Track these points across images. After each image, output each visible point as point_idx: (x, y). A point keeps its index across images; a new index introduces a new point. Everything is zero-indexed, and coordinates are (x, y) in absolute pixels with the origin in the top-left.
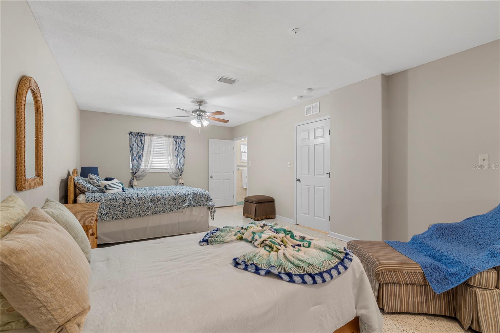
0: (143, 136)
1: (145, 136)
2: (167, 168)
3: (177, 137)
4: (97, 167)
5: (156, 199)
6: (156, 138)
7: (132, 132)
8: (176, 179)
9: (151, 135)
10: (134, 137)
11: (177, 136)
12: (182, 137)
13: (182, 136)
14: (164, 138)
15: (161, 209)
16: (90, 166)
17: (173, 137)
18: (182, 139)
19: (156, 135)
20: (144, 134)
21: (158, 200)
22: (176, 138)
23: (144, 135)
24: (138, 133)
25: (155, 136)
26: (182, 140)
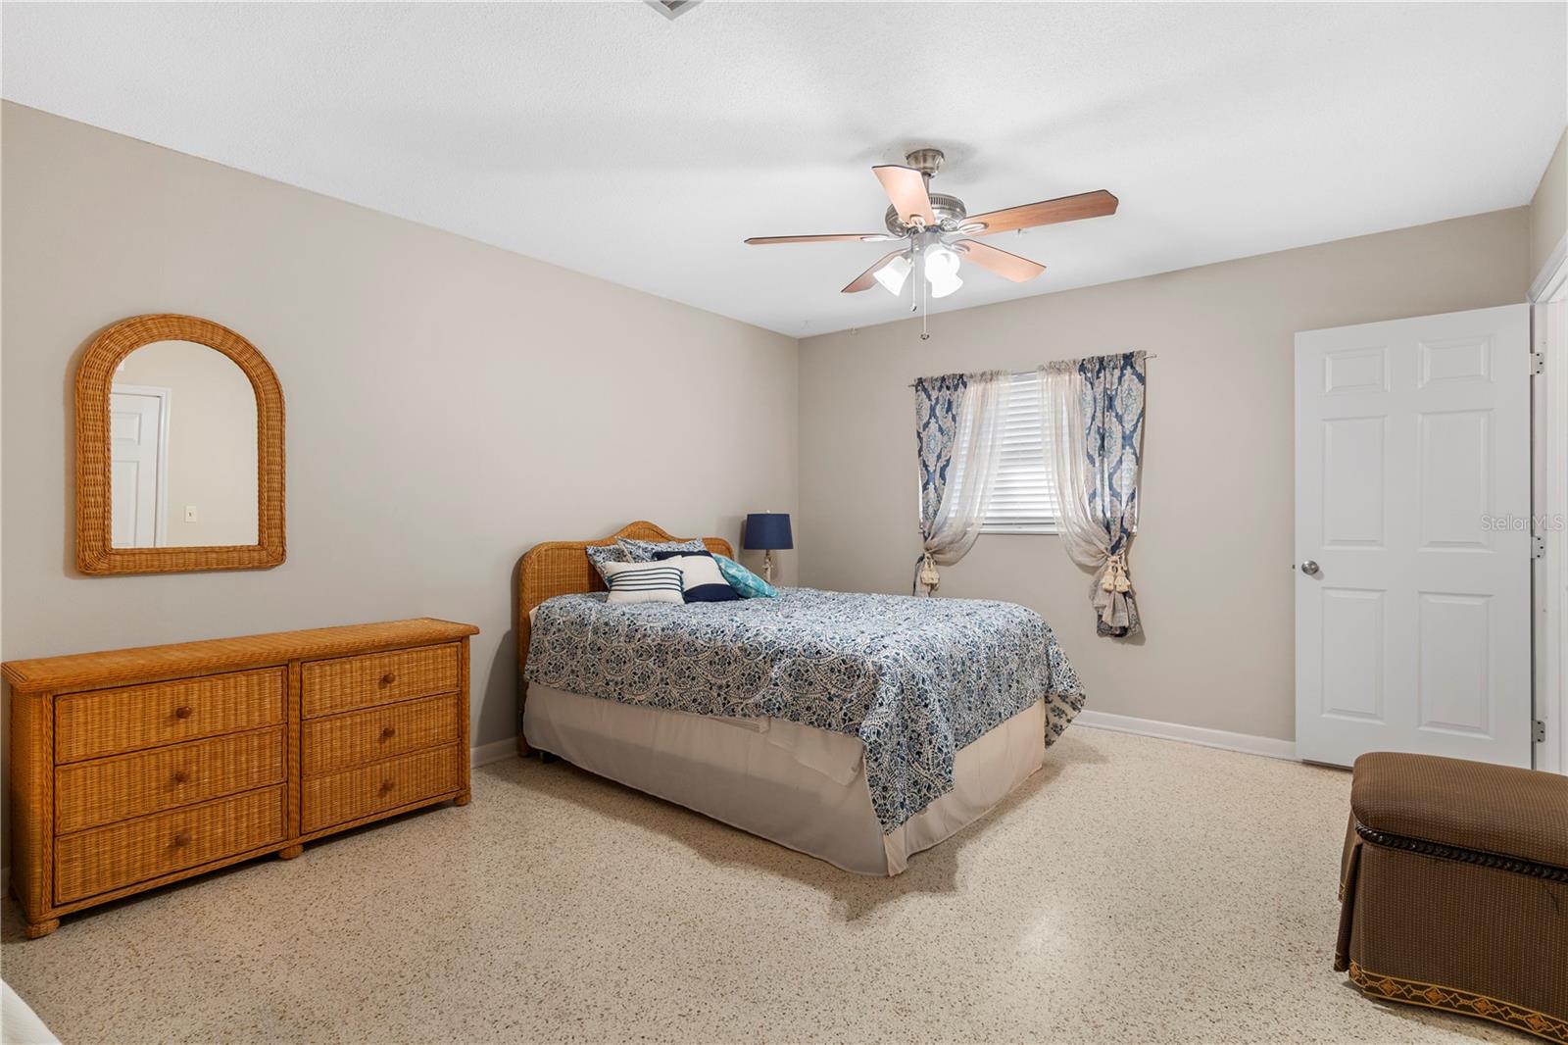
0: (958, 384)
1: (965, 385)
2: (1049, 514)
3: (1102, 363)
4: (788, 516)
5: (670, 646)
6: (1007, 385)
7: (924, 378)
8: (1092, 570)
9: (989, 377)
10: (929, 397)
11: (1101, 360)
12: (1128, 359)
13: (1128, 352)
14: (1041, 381)
15: (675, 693)
16: (769, 512)
17: (1082, 368)
18: (1123, 368)
19: (1006, 374)
20: (961, 376)
21: (676, 654)
22: (1094, 368)
23: (961, 381)
24: (943, 379)
25: (1001, 378)
26: (1129, 370)
